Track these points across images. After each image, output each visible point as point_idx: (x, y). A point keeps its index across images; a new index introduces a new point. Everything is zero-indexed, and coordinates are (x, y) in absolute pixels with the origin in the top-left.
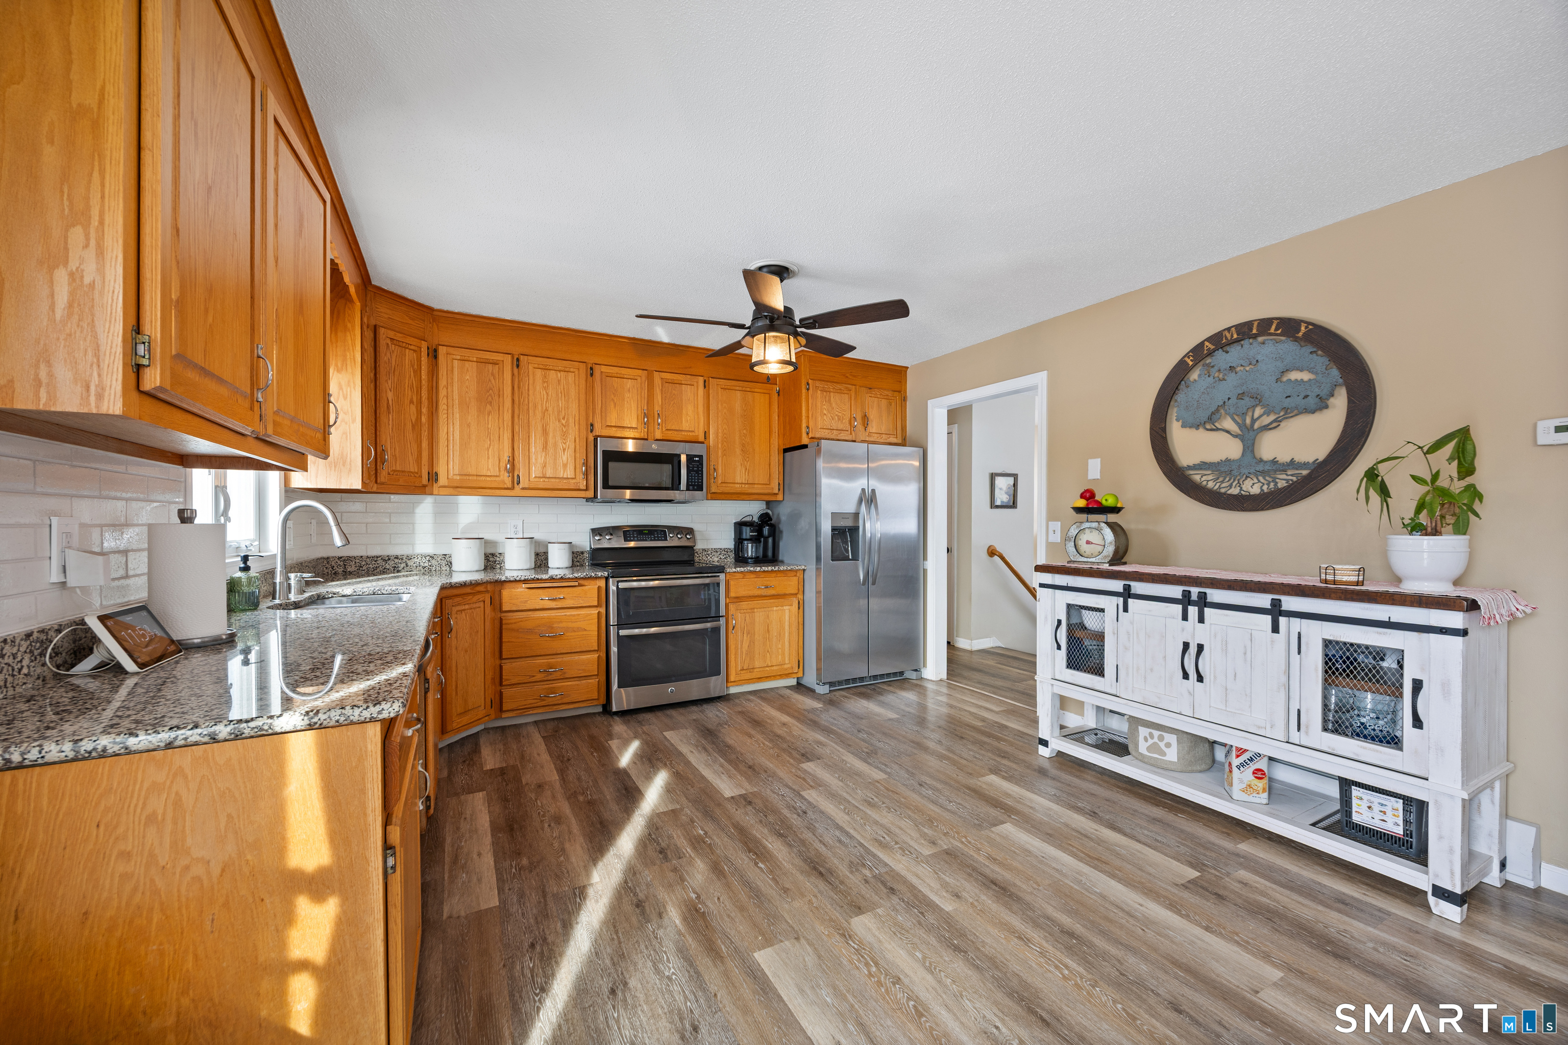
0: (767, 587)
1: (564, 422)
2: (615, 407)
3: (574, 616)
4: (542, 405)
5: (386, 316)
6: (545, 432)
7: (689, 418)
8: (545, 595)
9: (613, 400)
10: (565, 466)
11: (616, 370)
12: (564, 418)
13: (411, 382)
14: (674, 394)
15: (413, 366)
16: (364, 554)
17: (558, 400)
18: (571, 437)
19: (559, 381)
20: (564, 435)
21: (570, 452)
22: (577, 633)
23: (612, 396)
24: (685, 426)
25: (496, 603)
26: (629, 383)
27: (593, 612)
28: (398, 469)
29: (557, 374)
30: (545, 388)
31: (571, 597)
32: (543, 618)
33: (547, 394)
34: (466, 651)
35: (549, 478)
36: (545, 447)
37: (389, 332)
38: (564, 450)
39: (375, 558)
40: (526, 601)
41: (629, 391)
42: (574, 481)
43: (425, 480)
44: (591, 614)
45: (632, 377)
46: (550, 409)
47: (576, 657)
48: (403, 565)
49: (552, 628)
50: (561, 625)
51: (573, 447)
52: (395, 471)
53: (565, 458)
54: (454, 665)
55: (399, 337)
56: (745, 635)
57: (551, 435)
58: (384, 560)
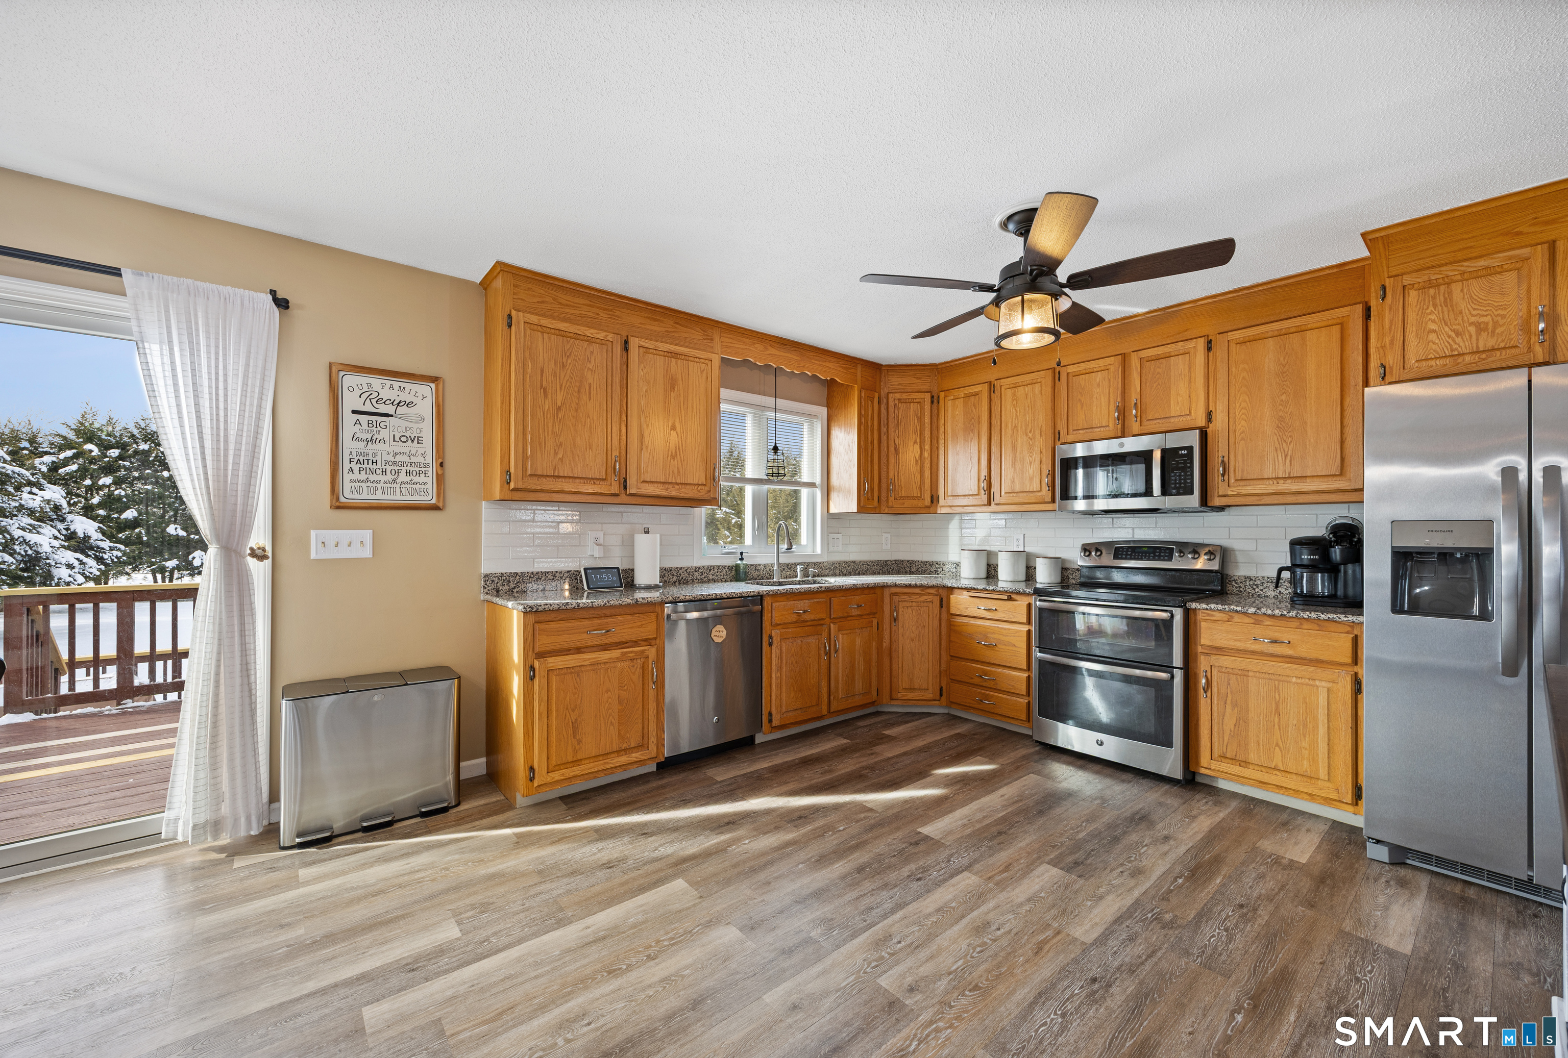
0: (1274, 642)
1: (1030, 435)
2: (1082, 408)
3: (1005, 629)
4: (1012, 422)
5: (897, 383)
6: (1014, 448)
7: (1180, 399)
8: (983, 604)
9: (1080, 400)
10: (1031, 479)
11: (1084, 365)
12: (1030, 432)
13: (915, 427)
14: (1159, 373)
15: (916, 415)
16: (920, 559)
17: (1025, 415)
18: (1037, 449)
19: (1027, 395)
20: (1031, 448)
21: (1036, 465)
22: (1007, 648)
23: (1079, 397)
24: (1175, 410)
25: (944, 603)
26: (1099, 377)
27: (1022, 629)
28: (903, 495)
29: (1025, 389)
30: (1014, 406)
31: (1005, 609)
32: (979, 626)
33: (1016, 411)
34: (912, 640)
35: (1017, 492)
36: (1014, 463)
37: (896, 395)
38: (1031, 463)
39: (925, 563)
40: (967, 608)
41: (1099, 385)
42: (1039, 494)
43: (927, 501)
44: (1020, 631)
45: (1103, 368)
46: (1019, 425)
47: (1007, 671)
48: (940, 570)
49: (987, 637)
50: (994, 636)
51: (1038, 459)
52: (901, 497)
53: (1031, 471)
54: (900, 649)
55: (905, 396)
56: (1229, 707)
57: (1019, 451)
58: (931, 565)
